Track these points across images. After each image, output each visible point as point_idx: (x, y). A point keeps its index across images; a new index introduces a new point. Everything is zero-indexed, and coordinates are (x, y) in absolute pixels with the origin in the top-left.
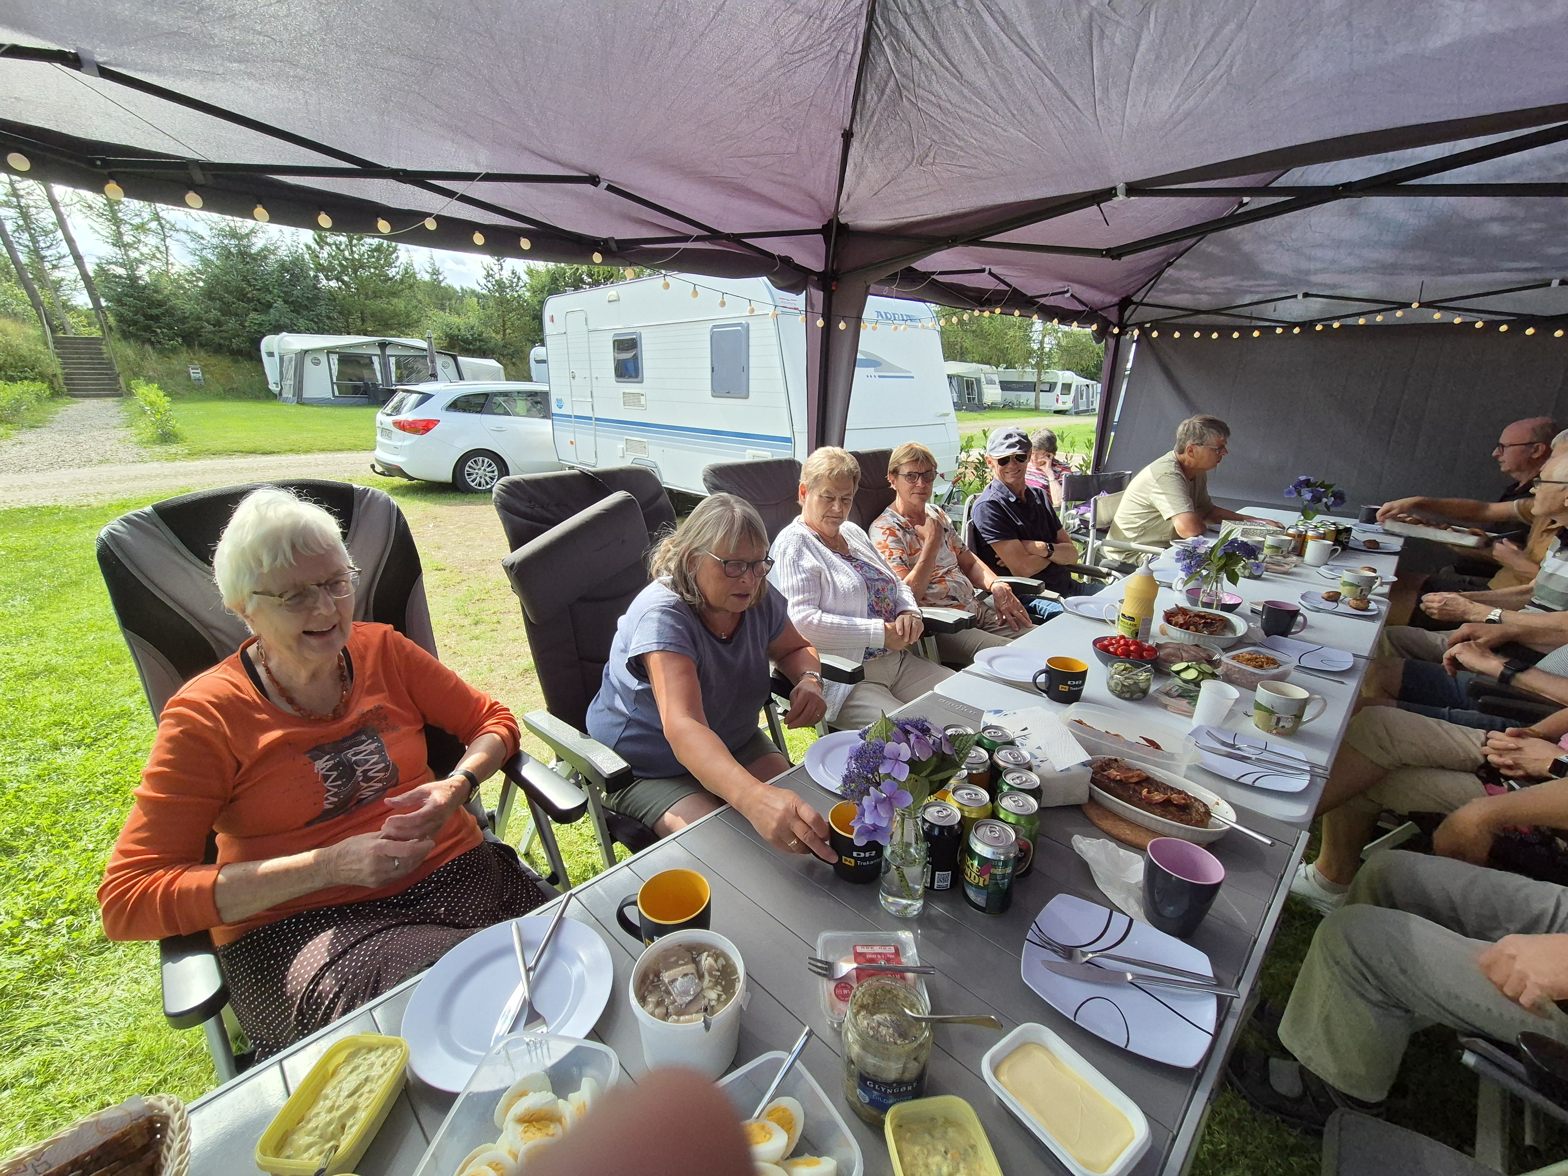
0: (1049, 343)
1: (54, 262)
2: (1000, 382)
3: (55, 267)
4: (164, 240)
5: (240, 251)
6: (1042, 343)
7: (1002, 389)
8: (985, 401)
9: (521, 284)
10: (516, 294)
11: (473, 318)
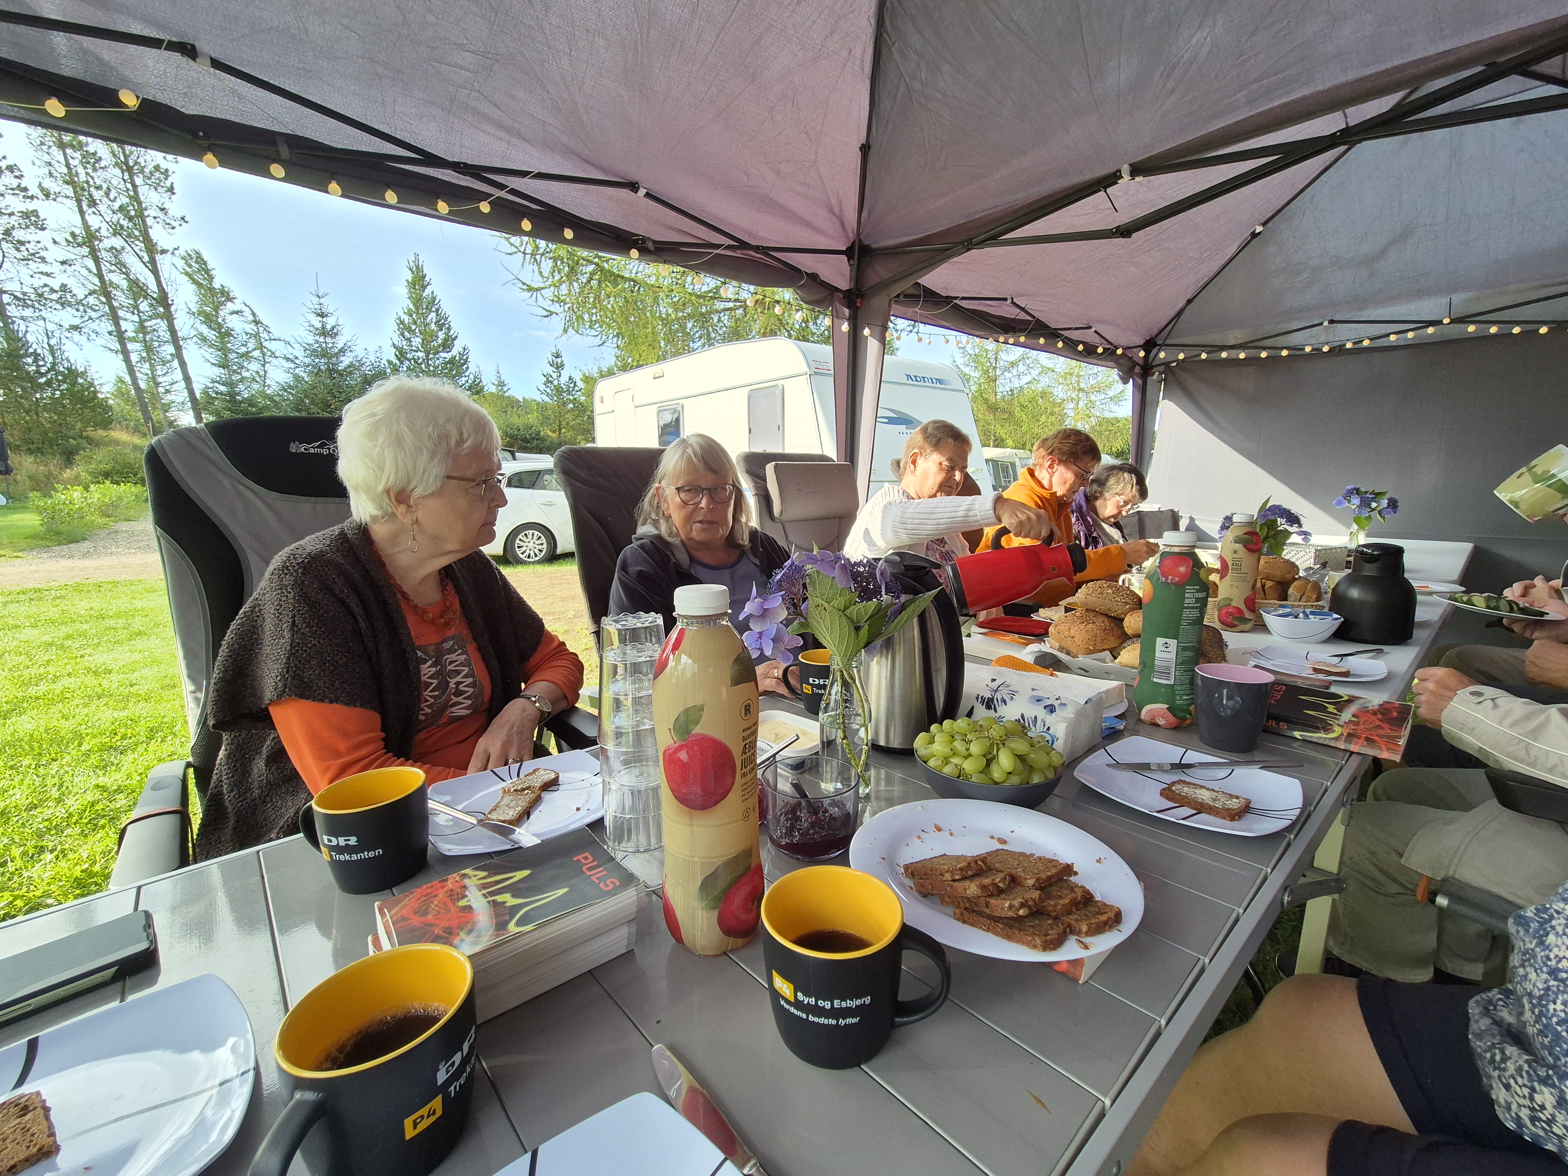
1: (168, 388)
3: (168, 391)
4: (263, 365)
5: (328, 369)
9: (576, 388)
10: (571, 398)
11: (532, 419)
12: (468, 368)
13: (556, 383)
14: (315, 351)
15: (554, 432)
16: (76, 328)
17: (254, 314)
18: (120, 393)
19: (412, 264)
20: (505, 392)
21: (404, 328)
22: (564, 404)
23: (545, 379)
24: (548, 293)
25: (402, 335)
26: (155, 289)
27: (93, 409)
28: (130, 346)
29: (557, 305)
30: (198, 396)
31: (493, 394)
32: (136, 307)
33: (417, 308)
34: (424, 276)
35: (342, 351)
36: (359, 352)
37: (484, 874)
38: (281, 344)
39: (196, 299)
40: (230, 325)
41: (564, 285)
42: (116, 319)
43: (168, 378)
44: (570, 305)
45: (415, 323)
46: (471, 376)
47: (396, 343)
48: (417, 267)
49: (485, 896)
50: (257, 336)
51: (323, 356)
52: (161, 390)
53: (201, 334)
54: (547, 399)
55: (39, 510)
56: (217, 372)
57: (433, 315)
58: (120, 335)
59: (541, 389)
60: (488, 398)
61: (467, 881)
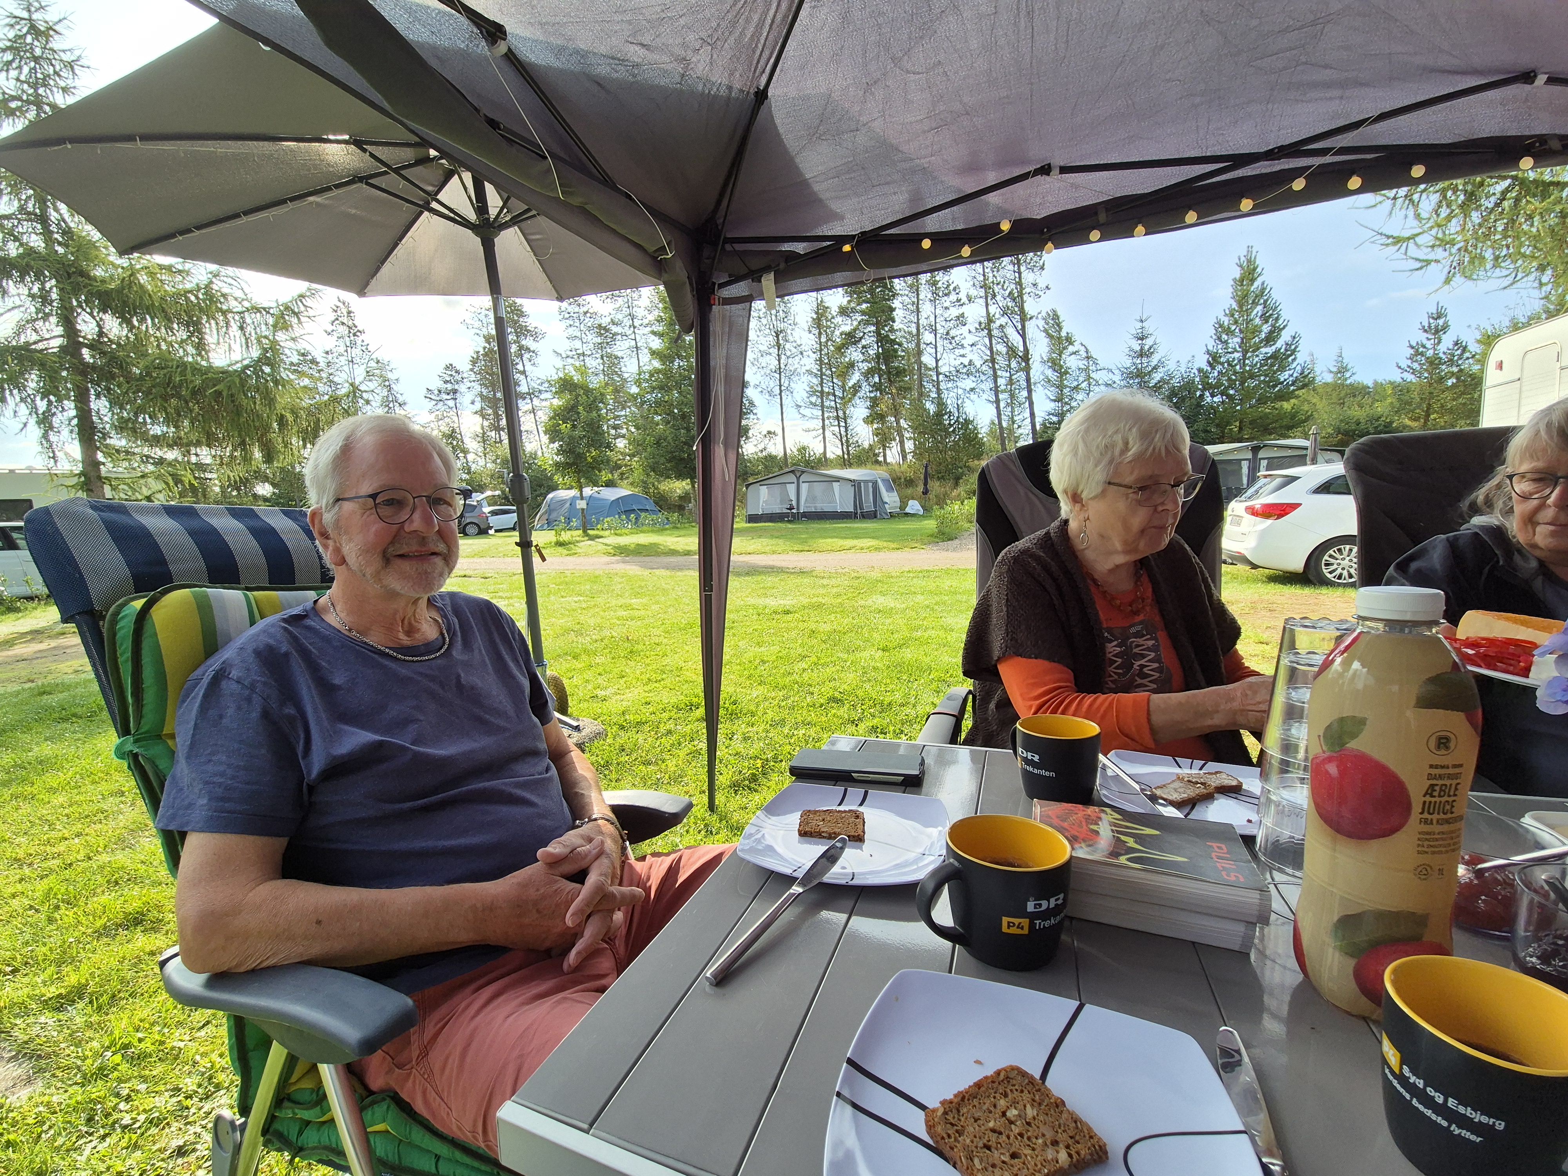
9: (1467, 355)
10: (1455, 369)
11: (1380, 408)
12: (1294, 359)
13: (1430, 353)
14: (1131, 373)
15: (1416, 419)
16: (972, 390)
17: (1087, 352)
18: (991, 432)
19: (1243, 259)
20: (1346, 379)
21: (1222, 331)
22: (1441, 380)
23: (1412, 351)
24: (1425, 239)
25: (1219, 339)
26: (1021, 349)
27: (974, 446)
28: (1001, 396)
29: (1440, 249)
30: (1038, 427)
31: (1327, 384)
32: (1009, 366)
33: (1241, 306)
34: (1255, 269)
35: (1155, 368)
36: (1171, 366)
37: (1120, 817)
38: (1105, 372)
39: (1048, 349)
40: (1068, 365)
41: (1454, 221)
42: (995, 377)
43: (1021, 417)
44: (1462, 244)
45: (1236, 322)
46: (1299, 368)
47: (1210, 348)
48: (1249, 261)
49: (1113, 831)
50: (1087, 369)
51: (1137, 376)
52: (1016, 426)
53: (1047, 377)
54: (1410, 377)
55: (937, 518)
56: (1051, 406)
57: (1259, 308)
58: (996, 390)
59: (1404, 366)
60: (1320, 390)
61: (1103, 815)
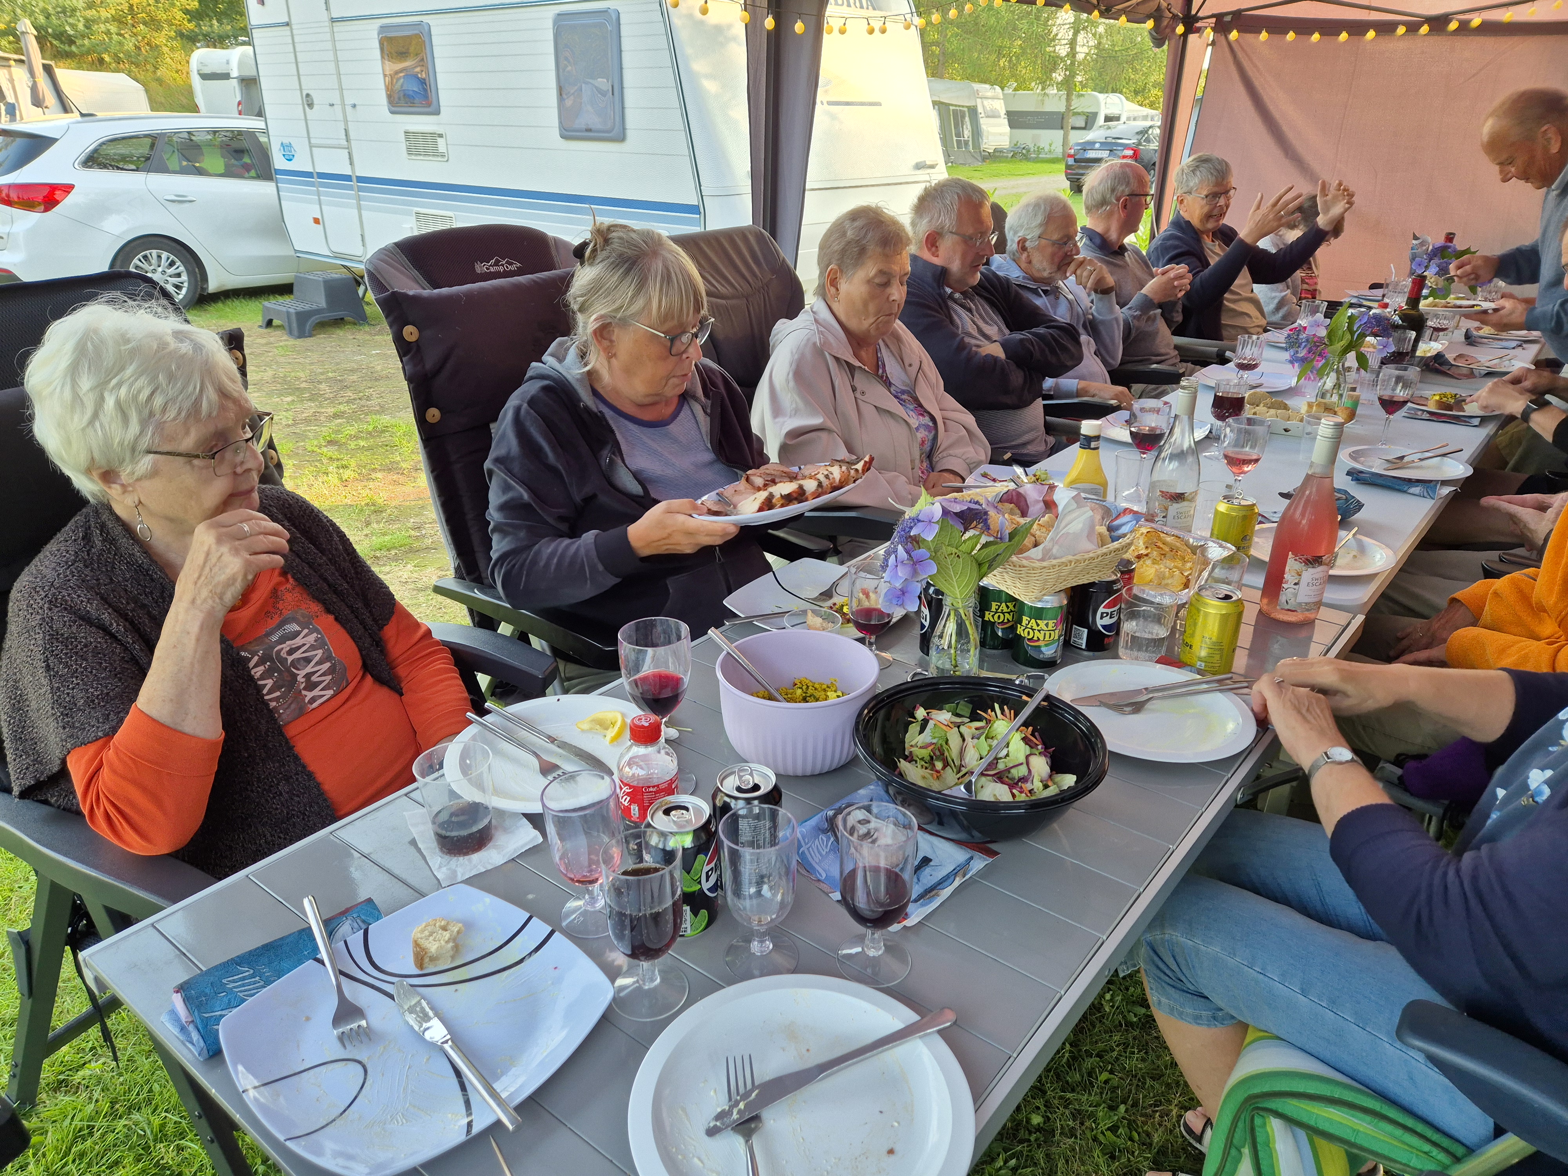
0: (1085, 46)
2: (1009, 114)
6: (1073, 43)
7: (1012, 125)
8: (983, 146)
